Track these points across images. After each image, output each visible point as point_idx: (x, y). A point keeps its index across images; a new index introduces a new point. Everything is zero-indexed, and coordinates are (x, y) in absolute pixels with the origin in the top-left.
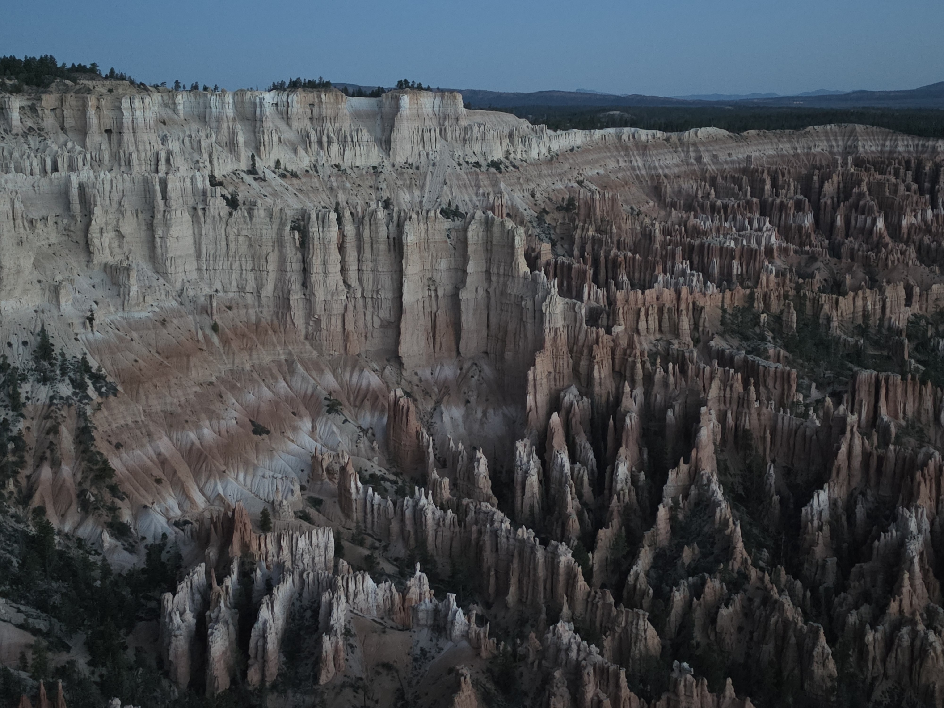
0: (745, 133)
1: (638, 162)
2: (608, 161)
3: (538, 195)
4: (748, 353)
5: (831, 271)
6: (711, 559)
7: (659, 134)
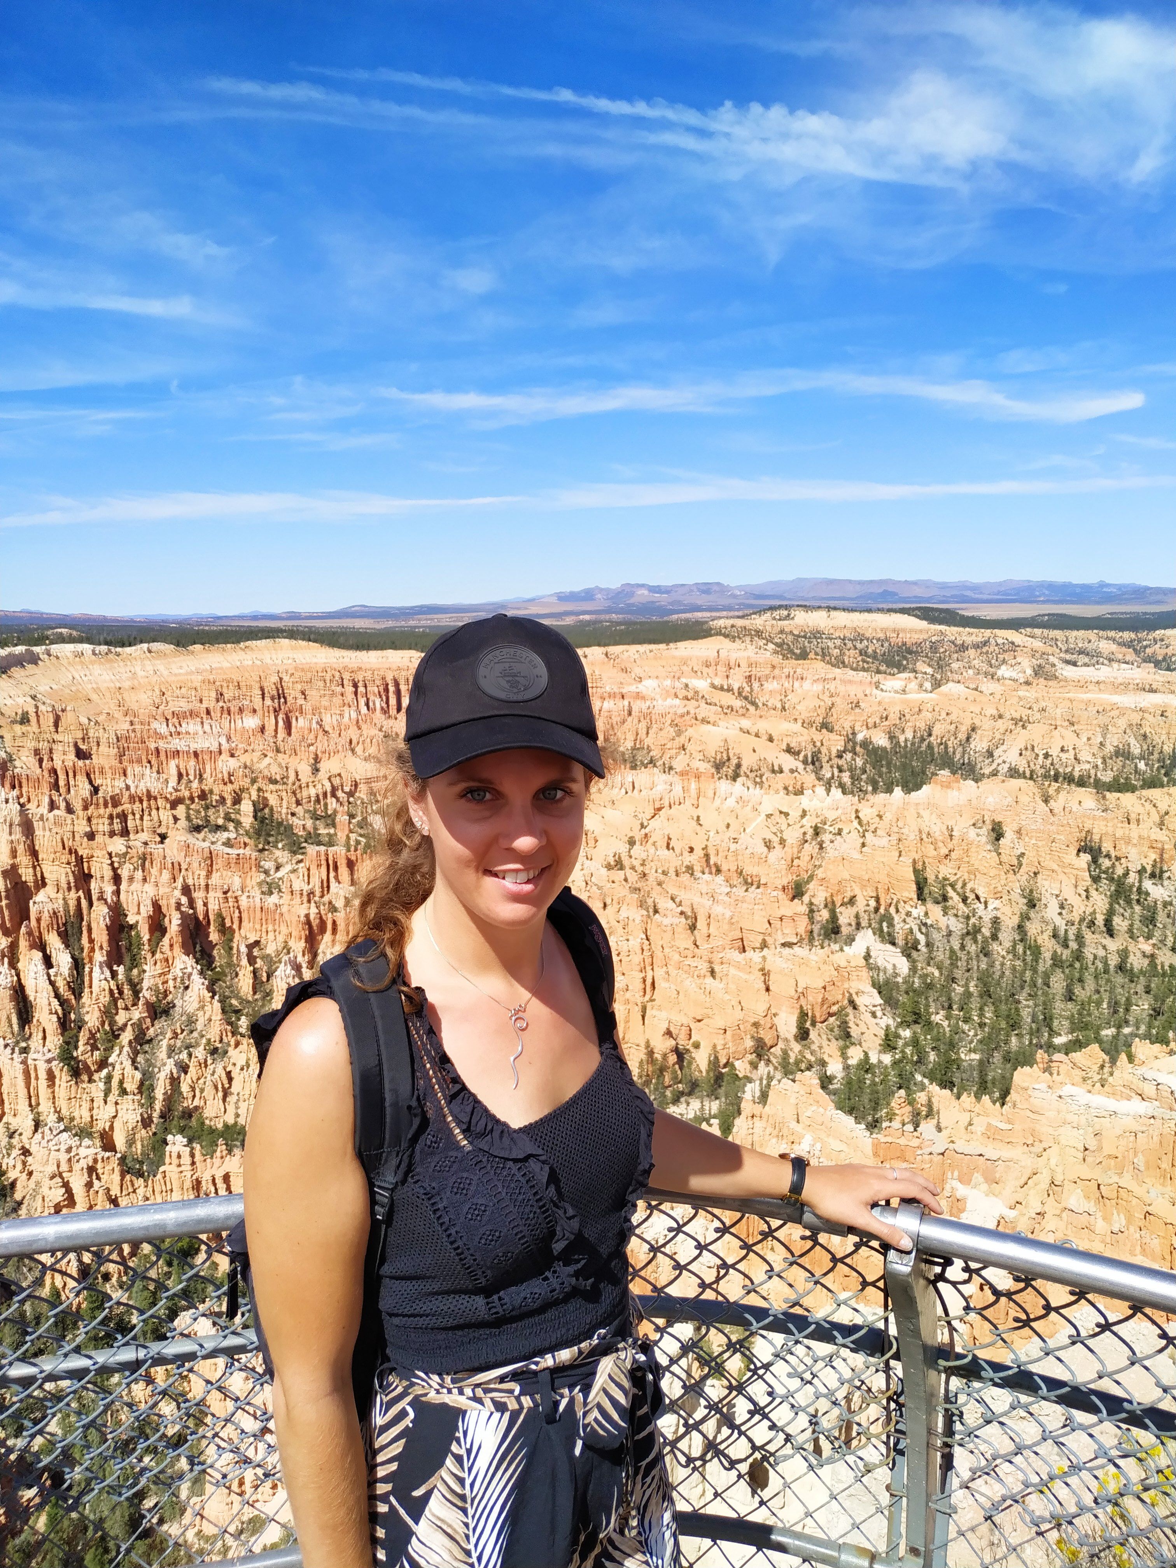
0: (191, 648)
2: (61, 677)
4: (213, 843)
5: (280, 765)
6: (195, 1034)
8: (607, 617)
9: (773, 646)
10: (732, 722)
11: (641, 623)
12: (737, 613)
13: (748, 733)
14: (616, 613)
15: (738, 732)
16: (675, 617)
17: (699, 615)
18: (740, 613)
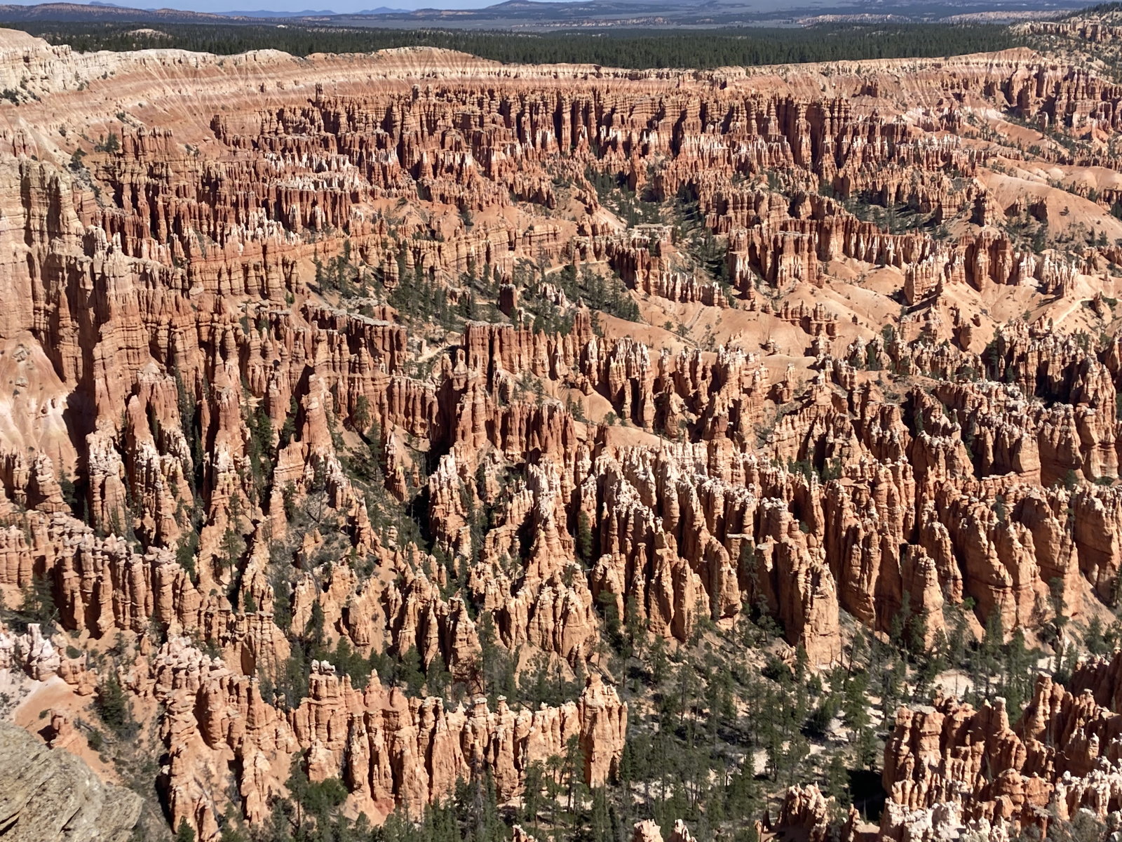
0: (310, 57)
1: (189, 90)
2: (151, 91)
3: (69, 133)
4: (350, 311)
5: (423, 215)
6: (336, 544)
7: (209, 56)
8: (858, 18)
9: (1101, 63)
10: (1037, 170)
11: (907, 28)
12: (1046, 14)
13: (1059, 186)
14: (871, 12)
15: (1044, 185)
16: (957, 18)
17: (992, 15)
18: (1052, 14)
